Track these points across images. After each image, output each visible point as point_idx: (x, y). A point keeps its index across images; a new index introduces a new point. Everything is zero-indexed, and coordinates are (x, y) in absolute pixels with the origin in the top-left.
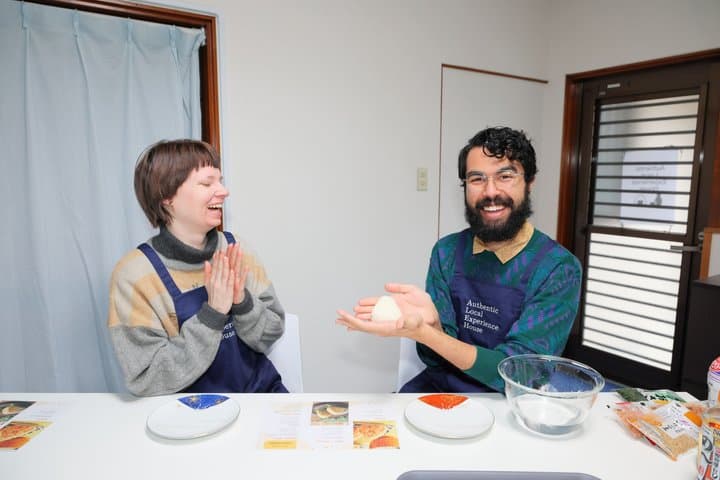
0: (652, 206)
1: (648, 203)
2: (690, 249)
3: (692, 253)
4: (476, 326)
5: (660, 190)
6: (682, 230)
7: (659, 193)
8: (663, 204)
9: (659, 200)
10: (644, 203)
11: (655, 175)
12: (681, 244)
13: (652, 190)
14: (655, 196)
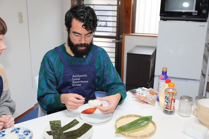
0: (104, 26)
1: (103, 25)
2: (118, 41)
3: (118, 43)
4: (78, 83)
5: (107, 20)
6: (115, 35)
7: (106, 21)
8: (108, 26)
9: (106, 24)
10: (102, 25)
11: (105, 15)
12: (114, 40)
13: (104, 20)
14: (105, 22)
